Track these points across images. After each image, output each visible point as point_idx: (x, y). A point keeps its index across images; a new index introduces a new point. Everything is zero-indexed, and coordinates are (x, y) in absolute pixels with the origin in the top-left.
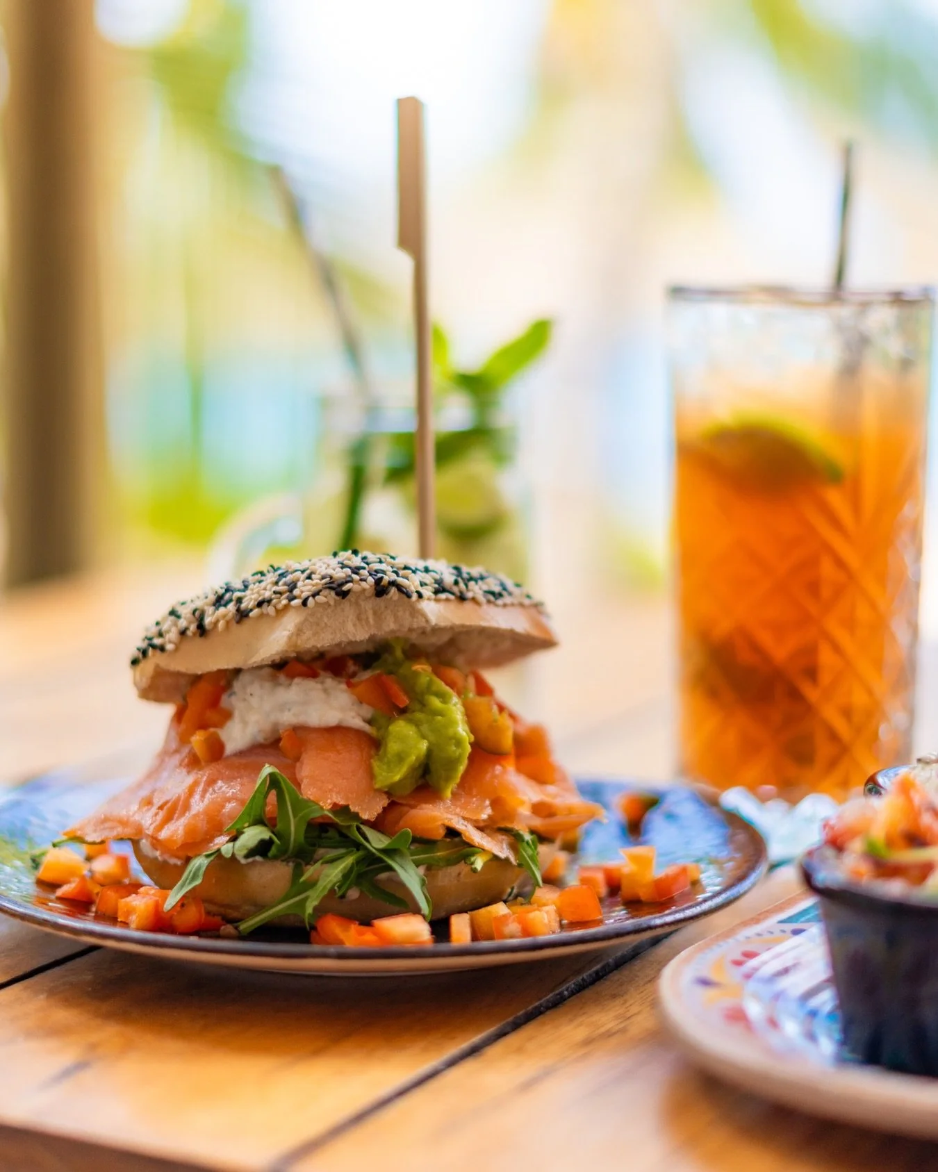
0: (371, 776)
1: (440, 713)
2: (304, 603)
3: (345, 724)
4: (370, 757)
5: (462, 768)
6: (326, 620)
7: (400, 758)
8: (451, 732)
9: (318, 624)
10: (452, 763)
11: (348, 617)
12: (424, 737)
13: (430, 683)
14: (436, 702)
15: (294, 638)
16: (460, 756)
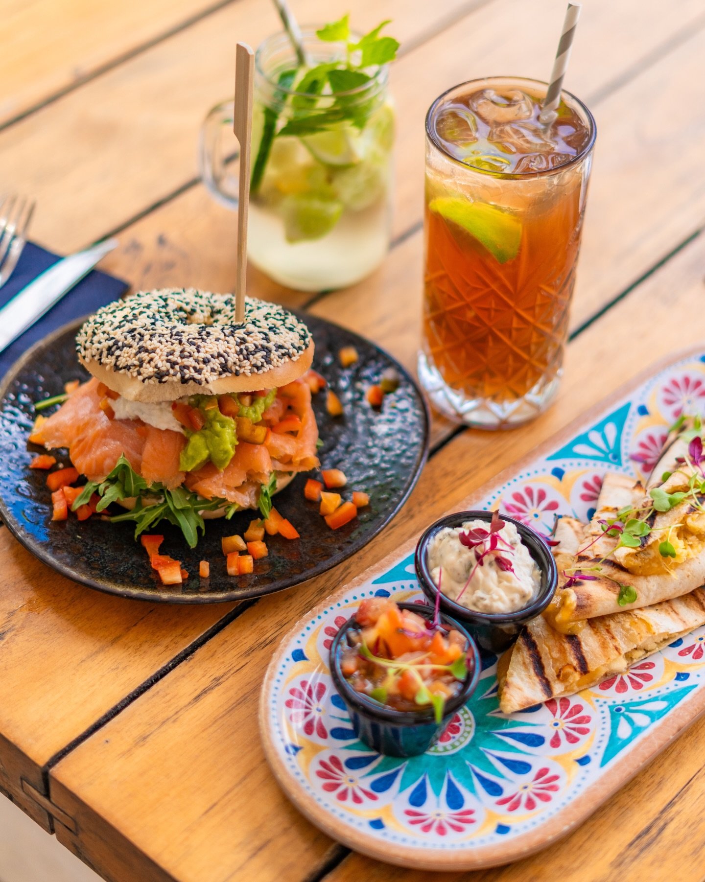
0: (178, 463)
1: (218, 434)
2: (143, 381)
3: (169, 429)
4: (180, 450)
5: (227, 463)
6: (154, 391)
7: (193, 458)
8: (222, 447)
9: (150, 392)
10: (222, 462)
11: (167, 391)
12: (208, 448)
13: (216, 414)
14: (218, 426)
15: (138, 397)
16: (226, 459)
